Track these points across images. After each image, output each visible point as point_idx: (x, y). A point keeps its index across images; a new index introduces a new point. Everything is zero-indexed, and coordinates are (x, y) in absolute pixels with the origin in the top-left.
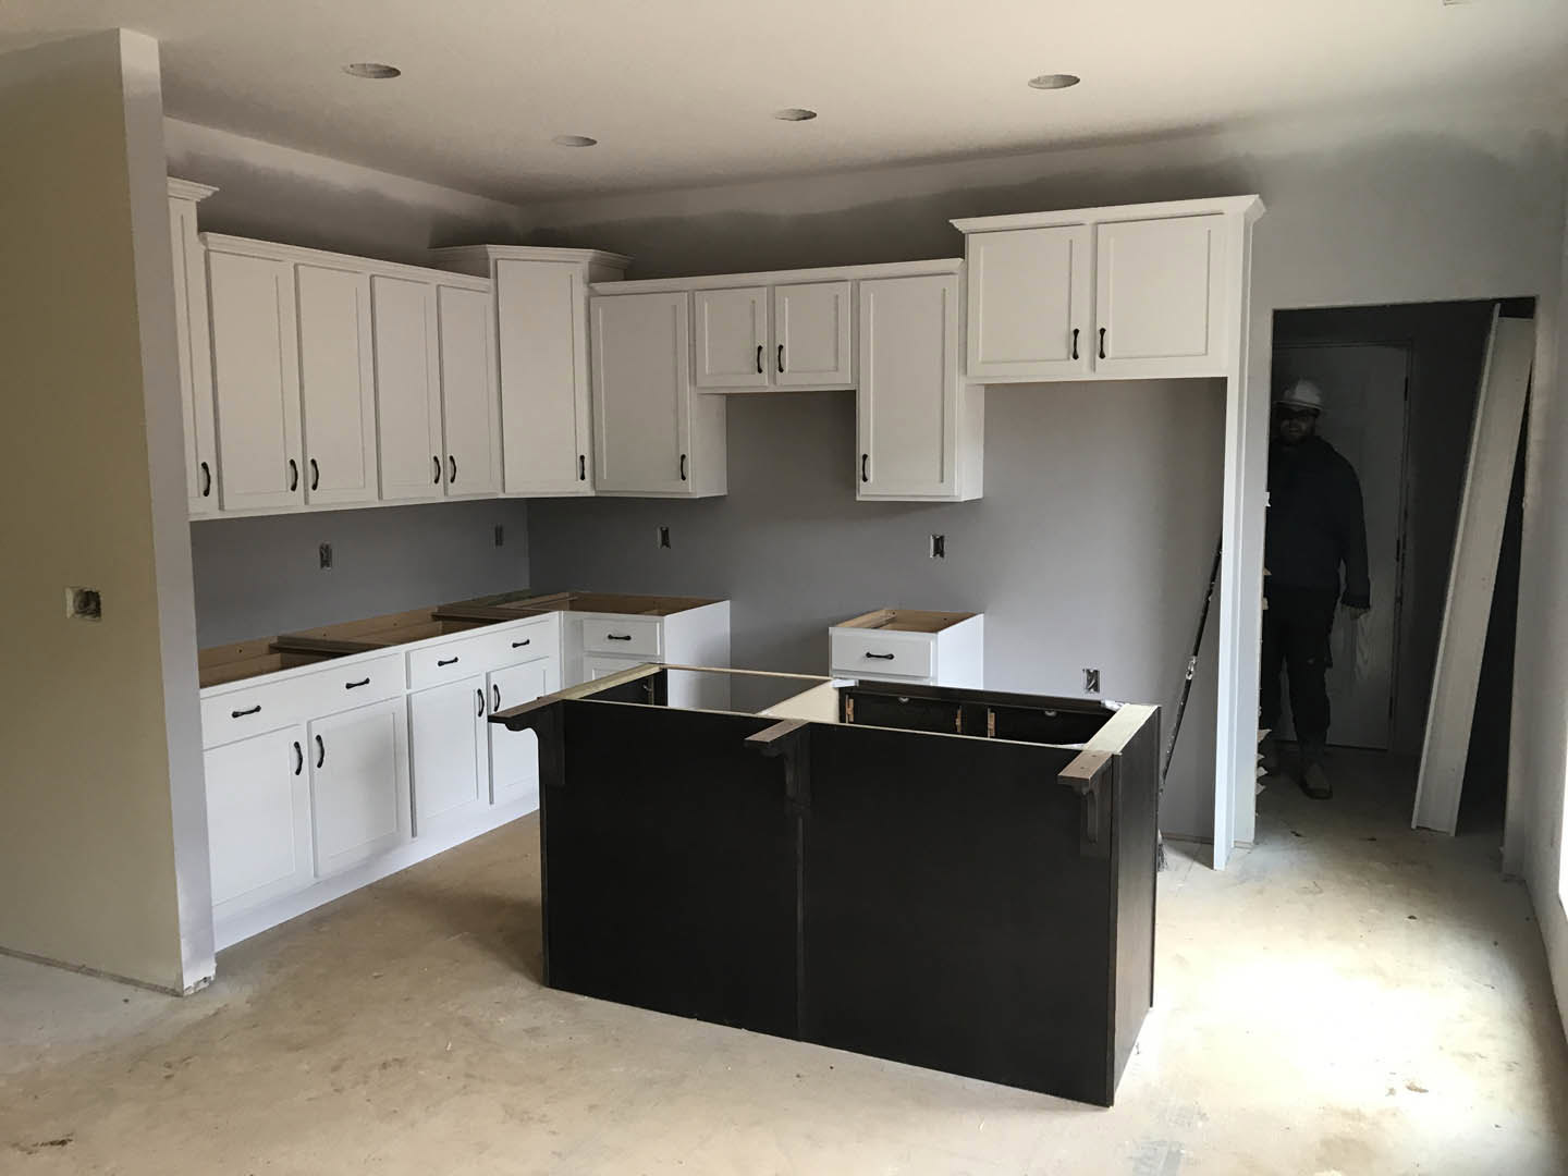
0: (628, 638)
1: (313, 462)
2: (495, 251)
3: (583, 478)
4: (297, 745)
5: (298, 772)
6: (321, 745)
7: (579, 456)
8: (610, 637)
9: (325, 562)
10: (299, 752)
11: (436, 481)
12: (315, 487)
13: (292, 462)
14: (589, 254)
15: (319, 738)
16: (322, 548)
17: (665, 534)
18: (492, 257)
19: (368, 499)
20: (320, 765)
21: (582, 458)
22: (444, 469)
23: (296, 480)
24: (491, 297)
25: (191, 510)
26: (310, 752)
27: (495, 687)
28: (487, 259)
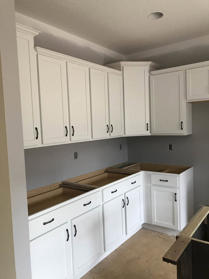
0: (167, 181)
1: (72, 127)
2: (122, 63)
3: (148, 130)
4: (67, 230)
5: (67, 240)
6: (75, 228)
7: (146, 123)
8: (160, 180)
9: (76, 157)
10: (68, 233)
11: (108, 132)
12: (73, 135)
13: (66, 127)
14: (150, 63)
15: (75, 226)
16: (75, 153)
17: (170, 146)
18: (122, 66)
19: (88, 138)
20: (75, 236)
21: (147, 124)
22: (110, 128)
23: (67, 133)
24: (121, 77)
25: (24, 145)
26: (72, 232)
27: (127, 198)
28: (120, 66)
